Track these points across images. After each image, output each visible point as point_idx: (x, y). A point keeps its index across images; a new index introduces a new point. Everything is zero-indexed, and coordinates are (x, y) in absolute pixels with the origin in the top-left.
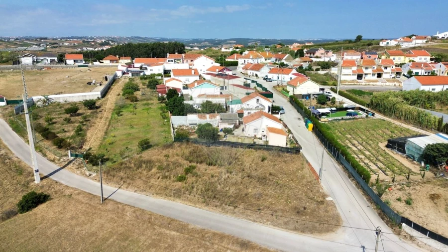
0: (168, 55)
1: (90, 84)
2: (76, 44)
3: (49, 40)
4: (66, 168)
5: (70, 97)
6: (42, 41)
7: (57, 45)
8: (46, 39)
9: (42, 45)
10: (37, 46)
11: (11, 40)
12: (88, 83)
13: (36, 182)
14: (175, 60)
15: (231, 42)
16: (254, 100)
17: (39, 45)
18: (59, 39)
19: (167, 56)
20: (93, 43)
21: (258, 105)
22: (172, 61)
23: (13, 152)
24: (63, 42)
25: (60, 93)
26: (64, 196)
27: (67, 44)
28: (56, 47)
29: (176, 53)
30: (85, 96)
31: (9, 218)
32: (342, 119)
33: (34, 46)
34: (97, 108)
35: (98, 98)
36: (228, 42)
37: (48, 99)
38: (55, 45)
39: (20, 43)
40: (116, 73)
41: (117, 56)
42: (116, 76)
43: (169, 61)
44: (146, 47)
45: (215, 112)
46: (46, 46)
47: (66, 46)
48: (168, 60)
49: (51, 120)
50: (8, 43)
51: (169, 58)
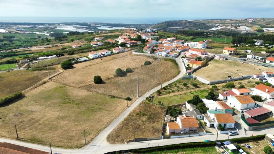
5: (202, 80)
12: (229, 76)
34: (198, 87)
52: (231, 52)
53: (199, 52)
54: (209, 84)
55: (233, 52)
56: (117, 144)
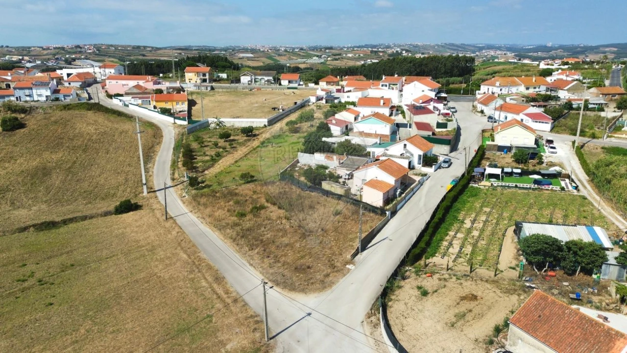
0: (384, 77)
1: (275, 110)
2: (361, 55)
3: (334, 49)
4: (175, 187)
5: (239, 122)
6: (327, 51)
7: (340, 57)
8: (331, 48)
9: (323, 56)
10: (317, 58)
11: (295, 50)
12: (272, 108)
13: (144, 194)
14: (390, 85)
15: (607, 49)
16: (401, 145)
17: (320, 57)
18: (345, 49)
19: (382, 79)
20: (381, 54)
21: (404, 152)
22: (386, 86)
23: (155, 167)
24: (346, 53)
25: (238, 117)
26: (151, 209)
27: (350, 55)
28: (336, 60)
29: (396, 76)
30: (253, 122)
31: (105, 216)
32: (516, 186)
33: (315, 58)
34: (255, 135)
35: (265, 125)
36: (601, 49)
37: (220, 122)
38: (337, 57)
39: (304, 54)
40: (309, 99)
41: (338, 77)
42: (308, 101)
43: (382, 86)
44: (411, 62)
45: (343, 154)
46: (327, 58)
47: (349, 59)
48: (381, 84)
49: (203, 143)
50: (291, 54)
51: (384, 82)
52: (204, 75)
53: (144, 81)
54: (265, 126)
55: (207, 75)
56: (338, 282)
